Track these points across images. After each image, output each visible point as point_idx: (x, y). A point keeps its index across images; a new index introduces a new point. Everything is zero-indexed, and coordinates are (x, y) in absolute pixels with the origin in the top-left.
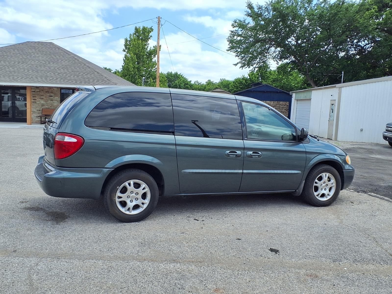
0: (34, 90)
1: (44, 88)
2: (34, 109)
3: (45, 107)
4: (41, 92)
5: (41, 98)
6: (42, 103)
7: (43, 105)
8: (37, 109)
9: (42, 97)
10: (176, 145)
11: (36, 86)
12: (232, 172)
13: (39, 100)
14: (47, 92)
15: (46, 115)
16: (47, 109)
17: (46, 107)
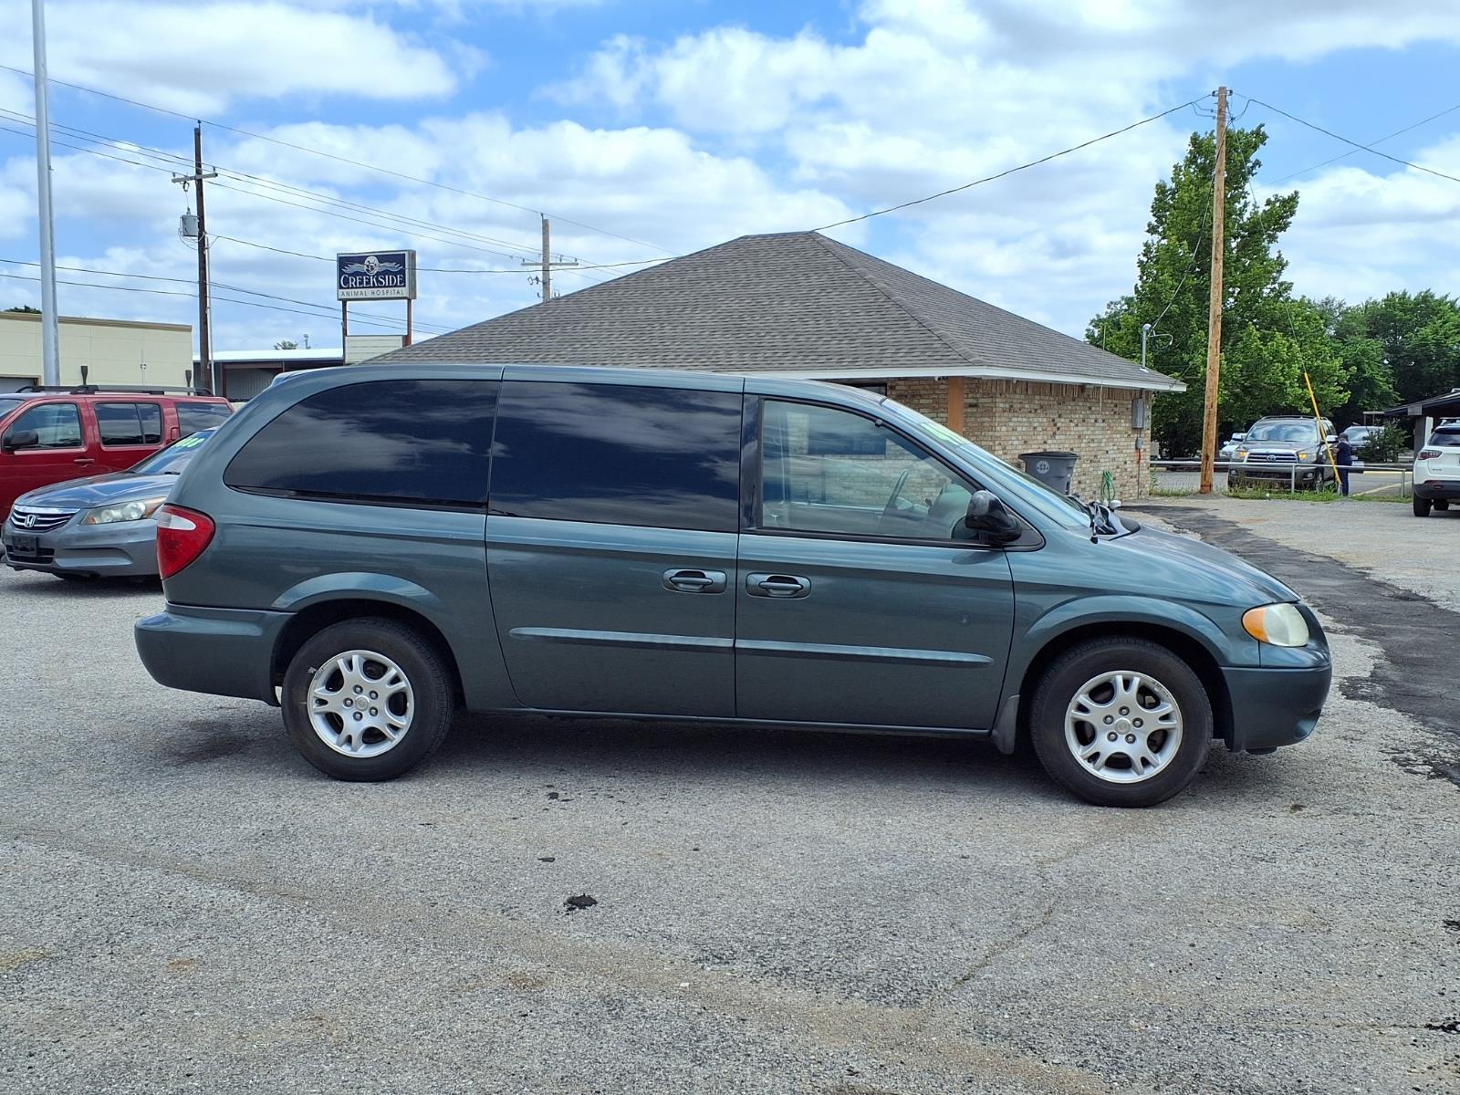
10: (486, 544)
12: (693, 643)
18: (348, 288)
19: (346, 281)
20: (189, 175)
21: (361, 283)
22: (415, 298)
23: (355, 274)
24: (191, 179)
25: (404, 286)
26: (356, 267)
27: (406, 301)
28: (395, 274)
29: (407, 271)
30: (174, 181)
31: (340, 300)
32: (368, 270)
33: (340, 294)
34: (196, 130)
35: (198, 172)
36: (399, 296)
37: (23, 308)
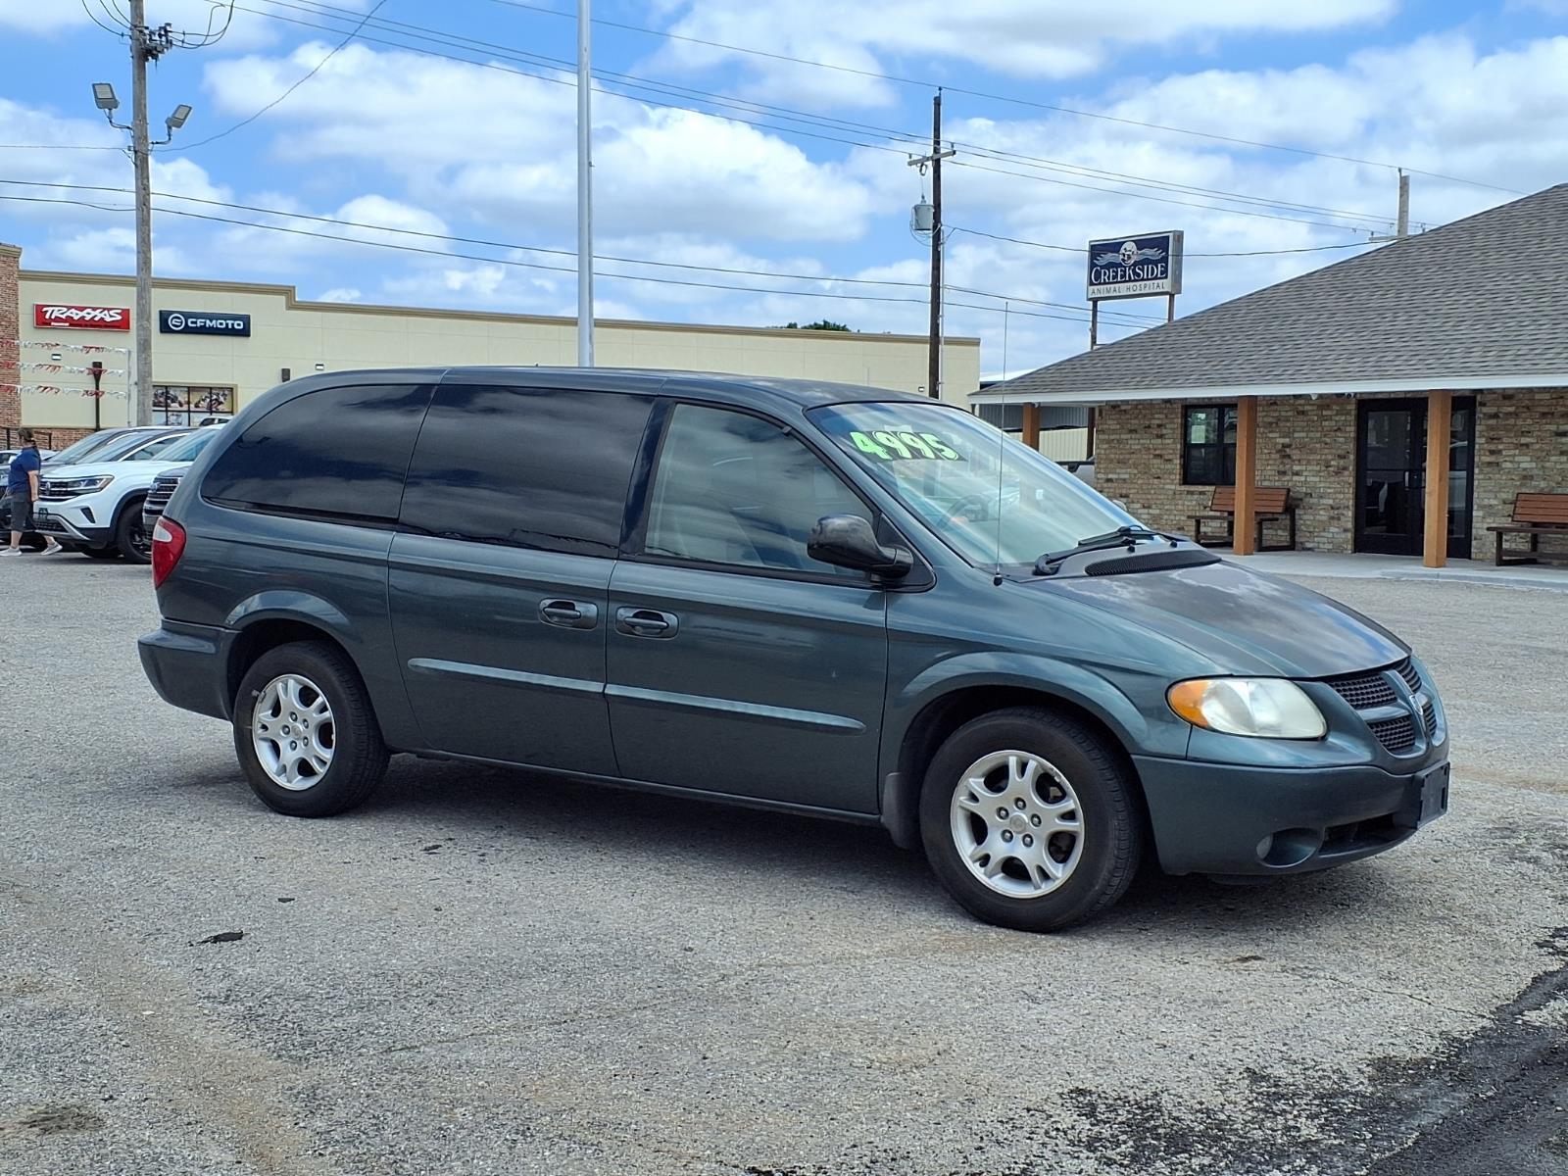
0: (1493, 410)
1: (1537, 397)
2: (1492, 495)
3: (1535, 487)
4: (1524, 415)
5: (1522, 445)
6: (1525, 469)
7: (1527, 477)
8: (1504, 496)
9: (1524, 440)
11: (1504, 389)
12: (565, 686)
13: (1512, 452)
14: (1548, 413)
15: (1535, 525)
16: (1544, 498)
17: (1538, 486)
18: (1100, 284)
19: (1098, 276)
20: (927, 156)
21: (1115, 277)
22: (1180, 293)
23: (1110, 265)
24: (928, 159)
25: (1166, 277)
26: (1109, 257)
27: (1168, 297)
28: (1155, 263)
29: (1170, 258)
30: (910, 164)
31: (1090, 299)
32: (1123, 260)
33: (1090, 292)
34: (935, 99)
35: (936, 151)
36: (1158, 290)
37: (822, 323)
